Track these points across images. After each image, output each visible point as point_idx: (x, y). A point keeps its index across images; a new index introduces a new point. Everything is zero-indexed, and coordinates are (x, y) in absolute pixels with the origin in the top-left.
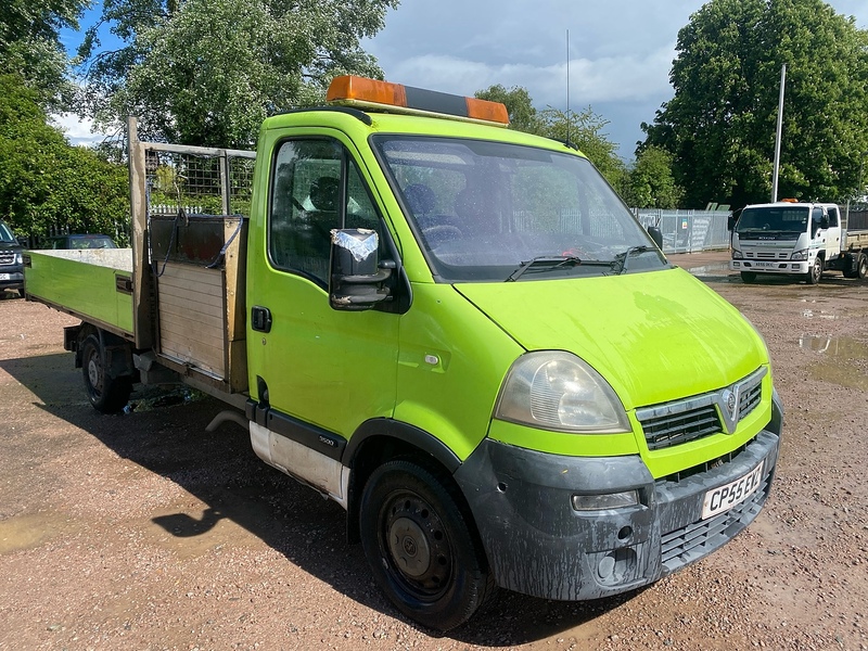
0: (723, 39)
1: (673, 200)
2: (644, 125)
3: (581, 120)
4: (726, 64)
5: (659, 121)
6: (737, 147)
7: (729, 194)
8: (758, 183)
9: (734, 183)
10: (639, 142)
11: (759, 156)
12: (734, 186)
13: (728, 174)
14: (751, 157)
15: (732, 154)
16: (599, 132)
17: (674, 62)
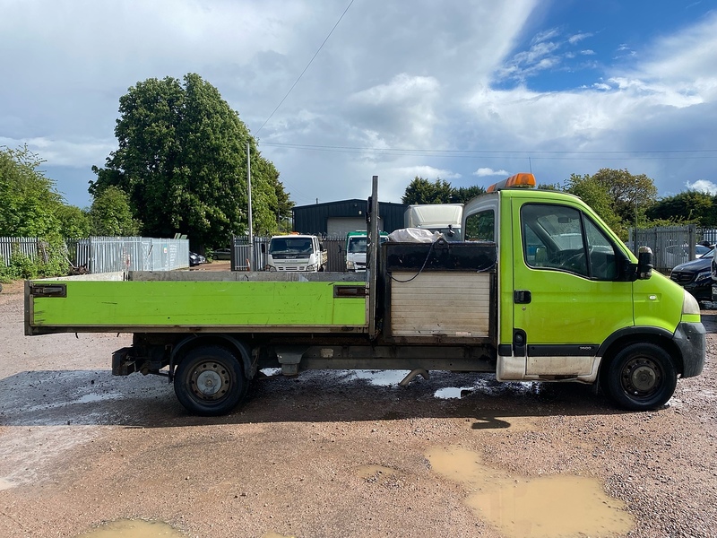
0: (158, 111)
1: (135, 230)
2: (94, 168)
3: (17, 156)
4: (164, 130)
5: (109, 166)
6: (180, 192)
7: (178, 227)
8: (197, 219)
9: (181, 218)
10: (91, 182)
11: (197, 200)
12: (180, 221)
13: (175, 212)
14: (191, 200)
15: (177, 197)
16: (37, 169)
17: (118, 121)
